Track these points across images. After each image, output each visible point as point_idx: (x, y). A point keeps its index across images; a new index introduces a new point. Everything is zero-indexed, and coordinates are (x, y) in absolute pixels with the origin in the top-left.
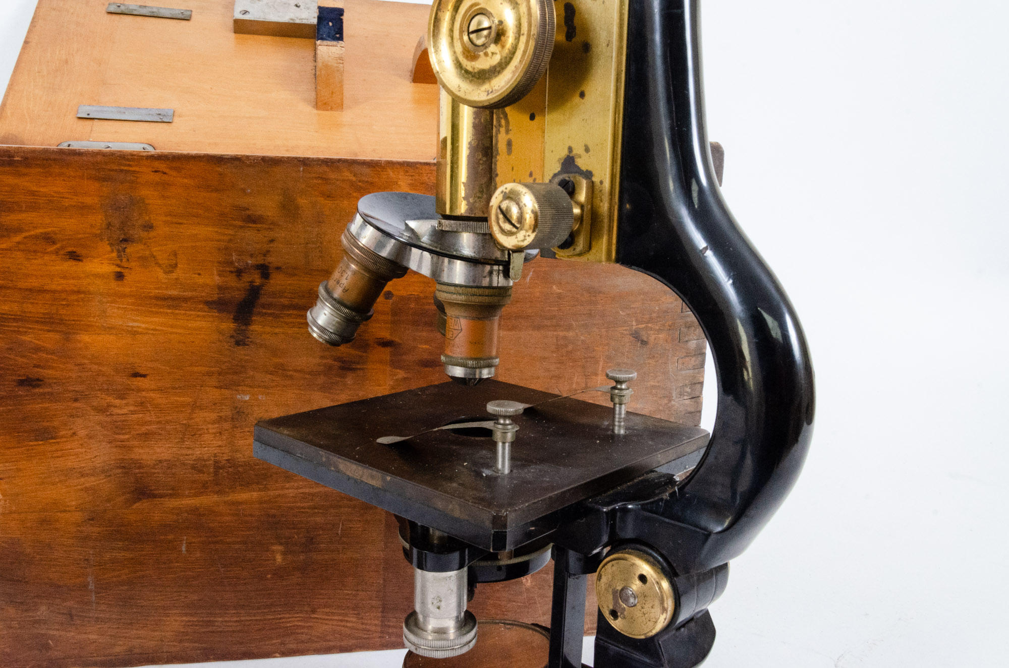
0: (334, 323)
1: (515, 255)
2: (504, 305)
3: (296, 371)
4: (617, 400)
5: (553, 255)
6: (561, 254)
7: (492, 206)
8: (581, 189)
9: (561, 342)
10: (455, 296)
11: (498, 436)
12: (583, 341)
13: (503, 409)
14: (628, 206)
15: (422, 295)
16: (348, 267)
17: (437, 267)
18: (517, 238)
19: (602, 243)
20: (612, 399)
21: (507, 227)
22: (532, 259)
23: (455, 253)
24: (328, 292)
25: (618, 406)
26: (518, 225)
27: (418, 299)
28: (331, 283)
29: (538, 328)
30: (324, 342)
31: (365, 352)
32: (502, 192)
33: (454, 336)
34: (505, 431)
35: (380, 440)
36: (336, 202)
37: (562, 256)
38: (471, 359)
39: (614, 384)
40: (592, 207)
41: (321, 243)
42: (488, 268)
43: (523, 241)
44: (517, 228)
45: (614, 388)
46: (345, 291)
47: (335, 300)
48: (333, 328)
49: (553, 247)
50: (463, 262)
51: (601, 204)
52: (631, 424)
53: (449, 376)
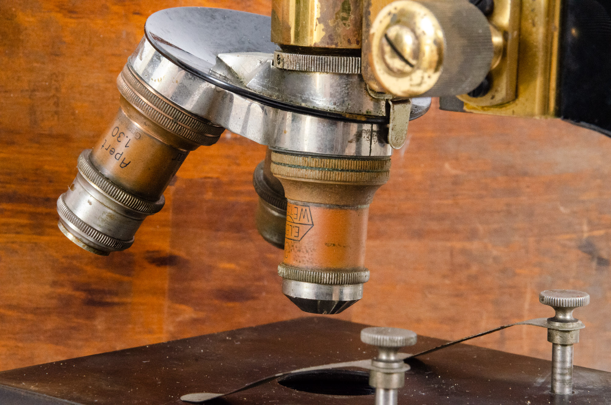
0: (104, 216)
1: (398, 107)
2: (379, 186)
3: (10, 307)
4: (558, 339)
5: (459, 107)
6: (471, 104)
7: (373, 34)
8: (503, 7)
9: (460, 259)
10: (303, 171)
11: (378, 380)
12: (495, 259)
13: (387, 338)
14: (574, 31)
15: (225, 179)
16: (128, 126)
17: (274, 127)
18: (411, 80)
19: (535, 89)
20: (550, 338)
21: (397, 64)
22: (421, 114)
23: (303, 105)
24: (96, 167)
25: (559, 348)
26: (413, 62)
27: (217, 185)
28: (99, 153)
29: (419, 234)
30: (85, 248)
31: (128, 275)
32: (389, 14)
33: (301, 235)
34: (388, 371)
35: (187, 397)
36: (83, 20)
37: (474, 108)
38: (328, 270)
39: (552, 313)
40: (520, 34)
41: (57, 90)
42: (354, 128)
43: (420, 85)
44: (411, 66)
45: (554, 319)
46: (124, 165)
47: (107, 179)
48: (103, 224)
49: (461, 94)
50: (315, 119)
51: (534, 29)
52: (581, 382)
53: (291, 298)
